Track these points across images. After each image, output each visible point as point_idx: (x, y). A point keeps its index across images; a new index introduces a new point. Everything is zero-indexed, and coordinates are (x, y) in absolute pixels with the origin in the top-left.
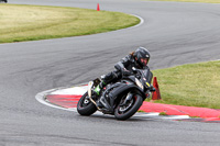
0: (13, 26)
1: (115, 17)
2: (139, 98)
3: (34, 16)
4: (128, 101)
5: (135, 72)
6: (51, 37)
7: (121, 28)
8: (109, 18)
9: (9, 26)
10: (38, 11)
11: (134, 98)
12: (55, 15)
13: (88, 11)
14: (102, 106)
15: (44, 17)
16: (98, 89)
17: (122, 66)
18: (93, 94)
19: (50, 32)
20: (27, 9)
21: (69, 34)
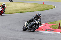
0: (20, 8)
1: (48, 6)
2: (37, 26)
3: (26, 6)
4: (34, 27)
5: (36, 20)
6: (31, 11)
7: (50, 9)
8: (47, 6)
9: (19, 8)
10: (27, 4)
11: (36, 26)
12: (32, 5)
13: (41, 4)
14: (28, 28)
15: (28, 6)
16: (27, 24)
17: (33, 18)
18: (26, 25)
19: (30, 10)
20: (24, 4)
21: (36, 10)
